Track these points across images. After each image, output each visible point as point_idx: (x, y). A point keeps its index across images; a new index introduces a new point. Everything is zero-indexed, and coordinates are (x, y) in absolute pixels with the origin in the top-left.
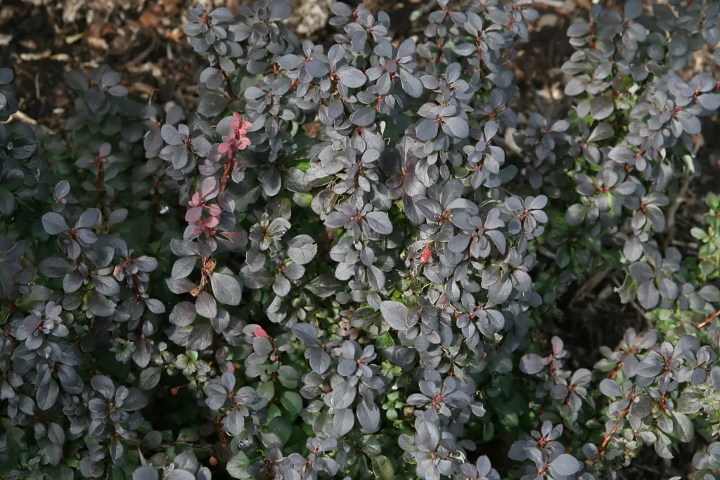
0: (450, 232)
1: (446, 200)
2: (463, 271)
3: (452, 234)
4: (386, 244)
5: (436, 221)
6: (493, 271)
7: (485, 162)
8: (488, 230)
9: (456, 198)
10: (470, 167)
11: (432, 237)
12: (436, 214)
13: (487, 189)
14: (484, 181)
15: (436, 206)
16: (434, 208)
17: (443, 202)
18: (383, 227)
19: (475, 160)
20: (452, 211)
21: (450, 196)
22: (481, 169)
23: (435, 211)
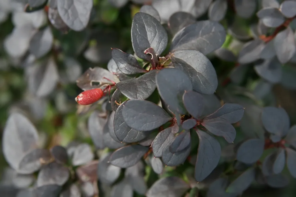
0: (146, 90)
1: (184, 42)
2: (130, 156)
3: (147, 95)
4: (86, 48)
5: (145, 60)
6: (177, 187)
7: (280, 35)
8: (203, 129)
9: (201, 50)
10: (256, 32)
11: (122, 77)
12: (152, 50)
13: (255, 76)
14: (260, 62)
15: (161, 39)
16: (156, 39)
17: (177, 41)
18: (75, 14)
19: (267, 21)
20: (178, 62)
21: (194, 41)
22: (266, 43)
23: (154, 45)
